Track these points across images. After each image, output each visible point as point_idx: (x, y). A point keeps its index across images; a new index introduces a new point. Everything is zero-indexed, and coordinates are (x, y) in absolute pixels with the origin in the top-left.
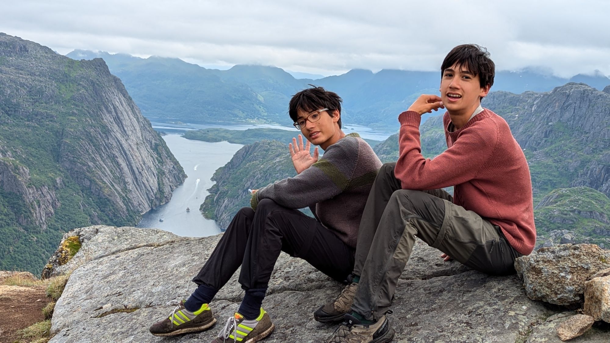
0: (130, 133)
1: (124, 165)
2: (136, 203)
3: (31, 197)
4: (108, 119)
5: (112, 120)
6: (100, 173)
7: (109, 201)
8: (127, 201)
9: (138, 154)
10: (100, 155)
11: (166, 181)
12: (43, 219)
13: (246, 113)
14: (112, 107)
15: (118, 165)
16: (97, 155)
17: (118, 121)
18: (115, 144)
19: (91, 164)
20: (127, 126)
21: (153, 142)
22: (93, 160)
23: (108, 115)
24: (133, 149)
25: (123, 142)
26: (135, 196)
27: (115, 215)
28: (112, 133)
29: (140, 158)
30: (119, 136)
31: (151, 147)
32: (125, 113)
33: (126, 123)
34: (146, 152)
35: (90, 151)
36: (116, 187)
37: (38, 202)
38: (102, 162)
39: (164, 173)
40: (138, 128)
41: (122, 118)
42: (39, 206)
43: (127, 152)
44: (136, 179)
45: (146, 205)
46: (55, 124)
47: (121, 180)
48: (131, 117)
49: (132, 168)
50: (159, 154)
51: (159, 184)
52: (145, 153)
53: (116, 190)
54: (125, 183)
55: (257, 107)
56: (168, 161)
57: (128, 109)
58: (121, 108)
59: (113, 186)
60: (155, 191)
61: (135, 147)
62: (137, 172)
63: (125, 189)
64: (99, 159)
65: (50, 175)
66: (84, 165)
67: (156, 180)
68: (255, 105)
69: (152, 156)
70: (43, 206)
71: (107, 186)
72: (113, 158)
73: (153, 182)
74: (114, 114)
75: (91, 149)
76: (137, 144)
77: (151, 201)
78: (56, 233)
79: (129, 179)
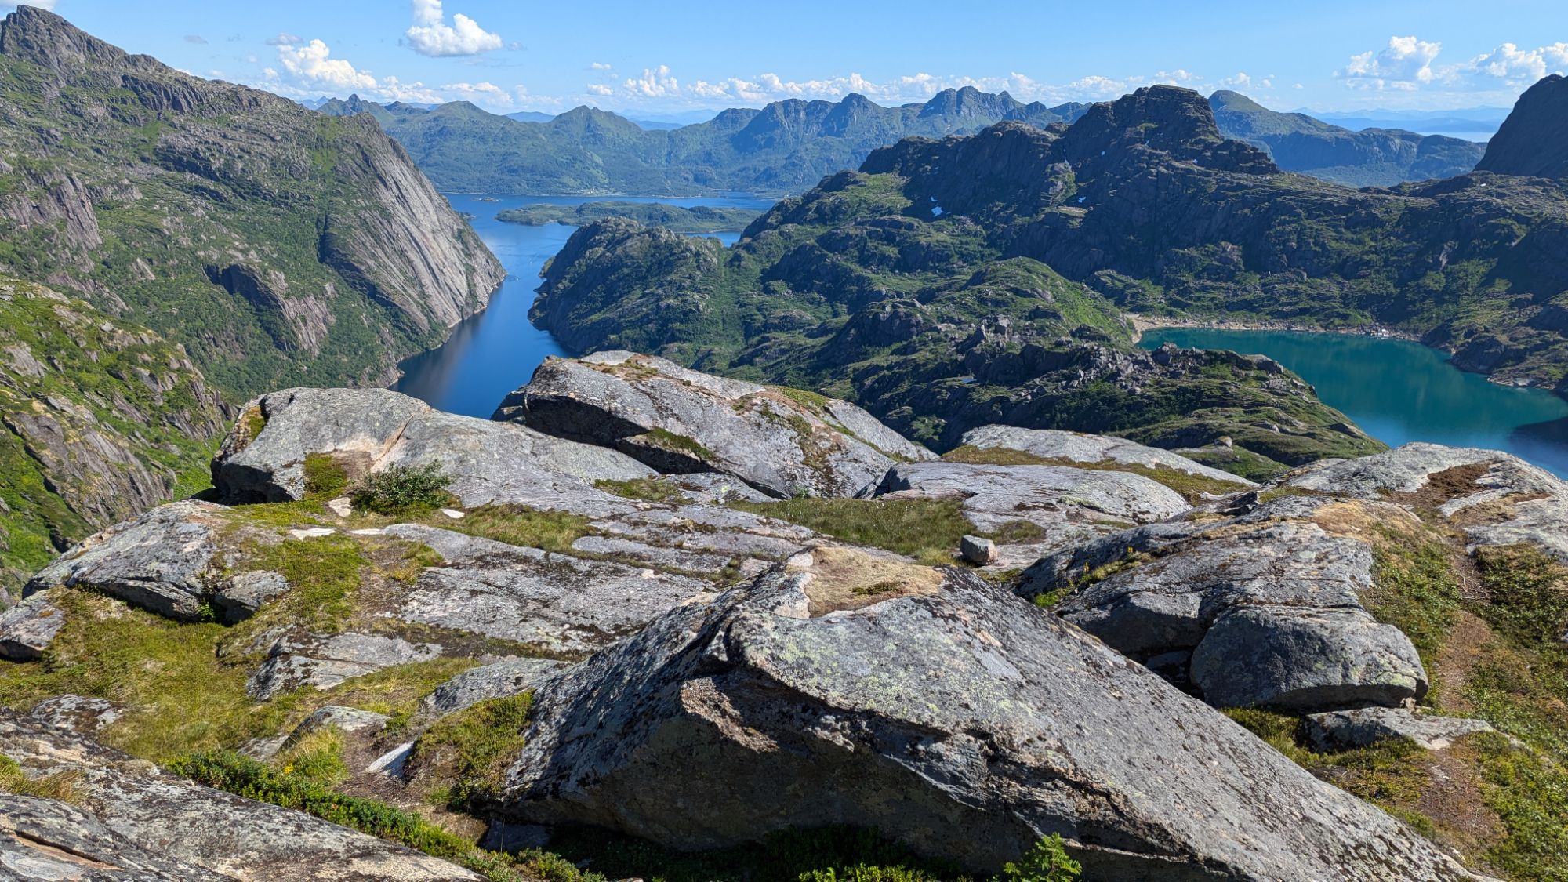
0: (421, 217)
1: (417, 261)
2: (440, 313)
3: (292, 311)
4: (388, 197)
5: (394, 199)
6: (385, 274)
7: (402, 311)
8: (429, 311)
9: (435, 245)
10: (383, 249)
11: (477, 280)
12: (314, 341)
13: (579, 181)
14: (392, 181)
15: (410, 262)
16: (379, 250)
17: (402, 199)
18: (402, 233)
19: (371, 262)
20: (417, 208)
21: (455, 227)
22: (373, 256)
23: (387, 193)
24: (427, 239)
25: (413, 230)
26: (437, 302)
27: (414, 332)
28: (397, 218)
29: (439, 251)
30: (406, 221)
31: (453, 235)
32: (410, 189)
33: (414, 202)
34: (446, 242)
35: (368, 244)
36: (409, 291)
37: (303, 318)
38: (386, 259)
39: (474, 269)
40: (431, 210)
41: (406, 196)
42: (305, 324)
43: (421, 243)
44: (436, 279)
45: (455, 315)
46: (312, 208)
47: (415, 281)
48: (421, 194)
49: (429, 265)
50: (464, 244)
51: (469, 285)
52: (445, 244)
53: (410, 296)
54: (422, 286)
55: (594, 172)
56: (478, 252)
57: (415, 183)
58: (404, 182)
59: (405, 290)
60: (465, 295)
61: (430, 236)
62: (436, 270)
63: (423, 295)
64: (382, 254)
65: (315, 280)
66: (362, 264)
67: (464, 280)
68: (591, 170)
69: (455, 248)
70: (311, 324)
71: (398, 292)
72: (402, 253)
73: (461, 283)
74: (396, 190)
75: (369, 241)
76: (433, 232)
77: (461, 309)
78: (332, 359)
79: (427, 279)
